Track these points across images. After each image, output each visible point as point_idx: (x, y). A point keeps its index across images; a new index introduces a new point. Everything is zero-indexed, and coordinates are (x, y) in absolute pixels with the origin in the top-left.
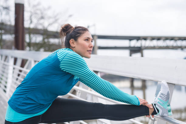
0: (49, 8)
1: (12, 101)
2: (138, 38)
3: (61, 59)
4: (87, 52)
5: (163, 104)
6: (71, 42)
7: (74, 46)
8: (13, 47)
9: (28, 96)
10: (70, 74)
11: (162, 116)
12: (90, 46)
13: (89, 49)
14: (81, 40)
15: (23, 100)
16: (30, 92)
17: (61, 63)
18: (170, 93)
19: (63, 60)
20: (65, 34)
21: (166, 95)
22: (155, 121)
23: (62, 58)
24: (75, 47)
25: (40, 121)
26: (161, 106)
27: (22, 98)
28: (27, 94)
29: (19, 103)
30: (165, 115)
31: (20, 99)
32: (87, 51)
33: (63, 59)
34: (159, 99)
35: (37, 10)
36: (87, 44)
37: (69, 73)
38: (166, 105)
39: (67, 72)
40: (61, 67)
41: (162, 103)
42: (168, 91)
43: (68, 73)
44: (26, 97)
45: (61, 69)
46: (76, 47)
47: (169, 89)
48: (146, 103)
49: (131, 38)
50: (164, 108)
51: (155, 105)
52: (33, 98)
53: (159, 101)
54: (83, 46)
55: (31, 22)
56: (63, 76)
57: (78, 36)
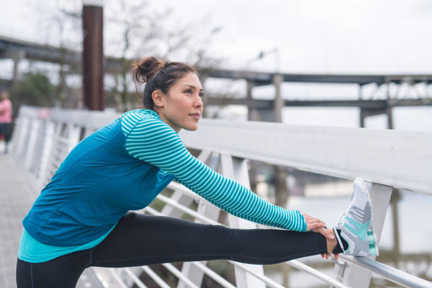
0: (168, 12)
1: (30, 219)
2: (380, 80)
3: (128, 132)
4: (189, 117)
5: (358, 229)
6: (156, 96)
7: (161, 105)
8: (80, 104)
9: (62, 210)
10: (148, 163)
11: (358, 257)
12: (196, 105)
13: (194, 111)
14: (176, 92)
15: (51, 217)
16: (65, 200)
17: (128, 140)
18: (371, 205)
19: (132, 133)
20: (146, 79)
21: (363, 210)
22: (347, 268)
23: (130, 130)
24: (163, 107)
25: (91, 263)
26: (354, 235)
27: (48, 214)
28: (58, 205)
29: (43, 224)
30: (362, 253)
31: (45, 215)
32: (190, 115)
33: (132, 131)
34: (347, 218)
35: (141, 17)
36: (188, 100)
37: (146, 161)
38: (364, 232)
39: (141, 159)
40: (127, 149)
41: (353, 227)
42: (368, 202)
43: (143, 163)
44: (57, 211)
45: (128, 154)
46: (165, 107)
47: (369, 196)
48: (321, 227)
49: (362, 81)
50: (359, 238)
51: (339, 231)
52: (71, 213)
53: (348, 223)
54: (180, 106)
55: (127, 46)
56: (132, 169)
57: (171, 84)
